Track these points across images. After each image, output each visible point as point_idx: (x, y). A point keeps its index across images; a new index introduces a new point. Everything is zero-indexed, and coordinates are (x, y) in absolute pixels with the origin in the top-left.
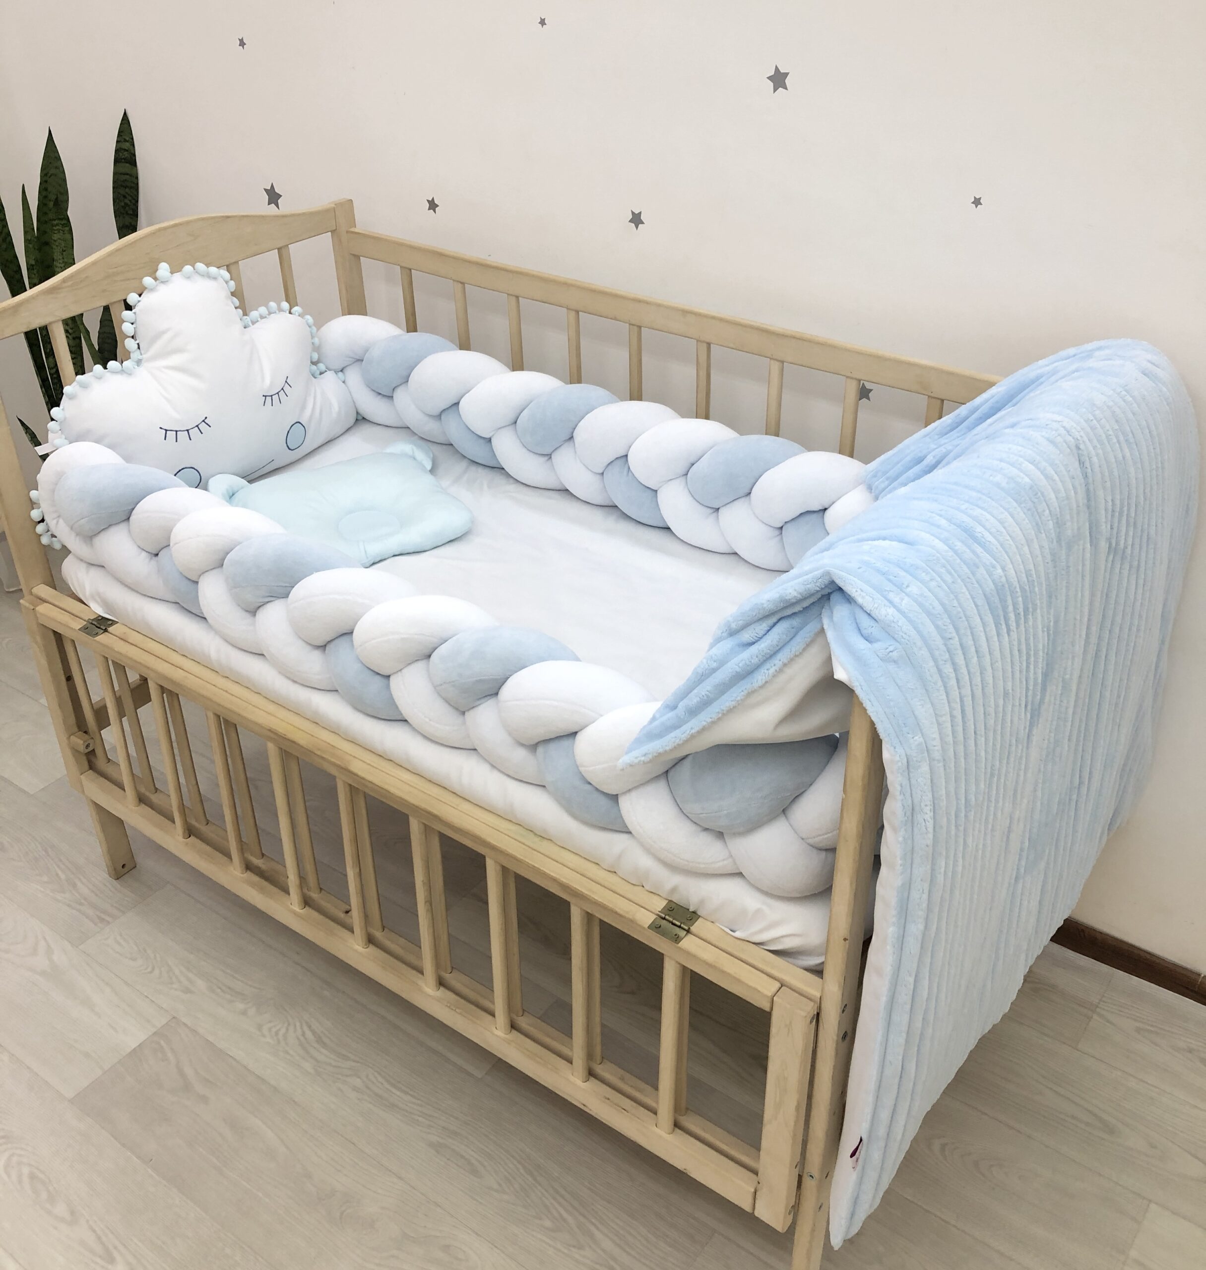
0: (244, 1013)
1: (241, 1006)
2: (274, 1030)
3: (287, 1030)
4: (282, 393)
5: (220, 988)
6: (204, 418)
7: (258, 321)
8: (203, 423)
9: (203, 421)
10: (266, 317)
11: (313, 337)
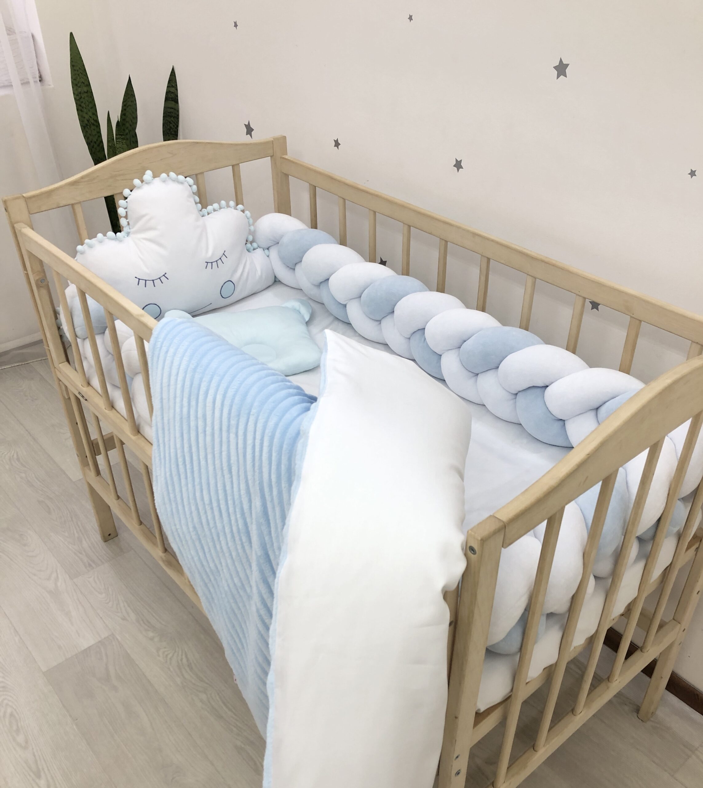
0: (152, 639)
1: (151, 634)
2: (166, 653)
3: (173, 655)
4: (219, 261)
5: (143, 621)
6: (164, 274)
7: (211, 213)
8: (164, 276)
9: (164, 275)
10: (217, 211)
11: (250, 225)
